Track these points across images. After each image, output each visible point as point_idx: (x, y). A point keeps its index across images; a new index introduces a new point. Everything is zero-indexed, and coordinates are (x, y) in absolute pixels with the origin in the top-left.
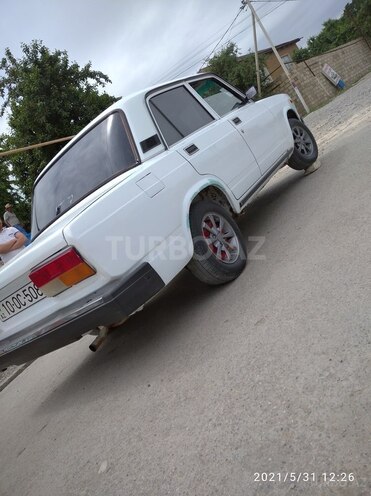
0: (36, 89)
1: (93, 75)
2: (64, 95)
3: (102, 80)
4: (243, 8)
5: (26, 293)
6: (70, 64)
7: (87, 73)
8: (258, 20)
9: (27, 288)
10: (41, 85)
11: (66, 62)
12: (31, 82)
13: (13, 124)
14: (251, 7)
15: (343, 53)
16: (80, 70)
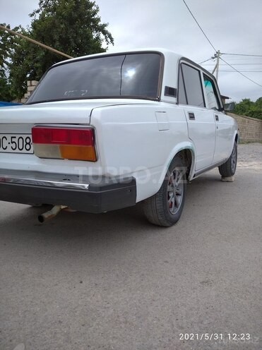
0: (66, 14)
1: (105, 33)
2: (81, 31)
3: (109, 40)
4: (213, 58)
5: (13, 140)
6: (96, 16)
7: (102, 29)
8: (217, 71)
9: (18, 136)
10: (70, 15)
11: (95, 13)
12: (65, 8)
13: (34, 26)
14: (218, 61)
15: (248, 122)
16: (99, 24)
